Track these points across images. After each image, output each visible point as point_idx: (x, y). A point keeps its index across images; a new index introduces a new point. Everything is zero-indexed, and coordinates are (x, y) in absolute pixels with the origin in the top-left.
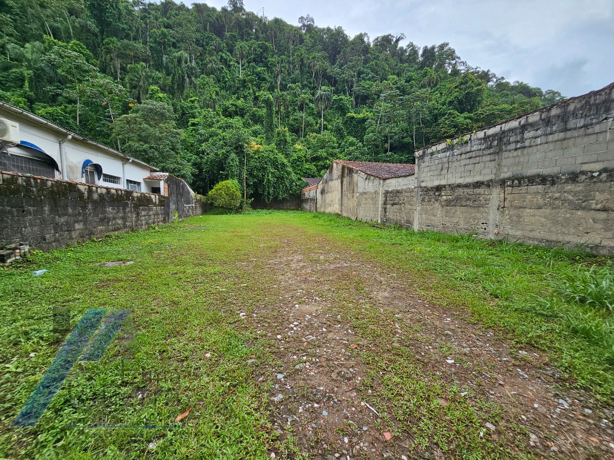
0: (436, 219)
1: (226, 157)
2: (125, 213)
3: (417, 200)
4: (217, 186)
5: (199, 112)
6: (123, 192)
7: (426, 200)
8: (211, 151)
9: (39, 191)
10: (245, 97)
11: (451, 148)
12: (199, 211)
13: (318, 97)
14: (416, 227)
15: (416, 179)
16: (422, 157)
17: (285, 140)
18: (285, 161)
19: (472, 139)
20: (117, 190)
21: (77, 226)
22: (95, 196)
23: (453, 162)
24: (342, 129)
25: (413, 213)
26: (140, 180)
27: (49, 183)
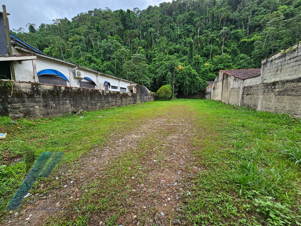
0: (271, 104)
1: (166, 74)
2: (116, 100)
3: (260, 92)
4: (161, 88)
5: (157, 55)
6: (116, 92)
7: (266, 92)
8: (160, 72)
9: (86, 93)
10: (180, 43)
11: (284, 55)
12: (152, 99)
13: (221, 34)
14: (259, 109)
15: (261, 79)
16: (265, 64)
17: (199, 62)
18: (196, 73)
19: (299, 47)
20: (113, 92)
21: (98, 104)
22: (105, 94)
23: (284, 65)
24: (237, 50)
25: (258, 100)
26: (126, 87)
27: (90, 90)
